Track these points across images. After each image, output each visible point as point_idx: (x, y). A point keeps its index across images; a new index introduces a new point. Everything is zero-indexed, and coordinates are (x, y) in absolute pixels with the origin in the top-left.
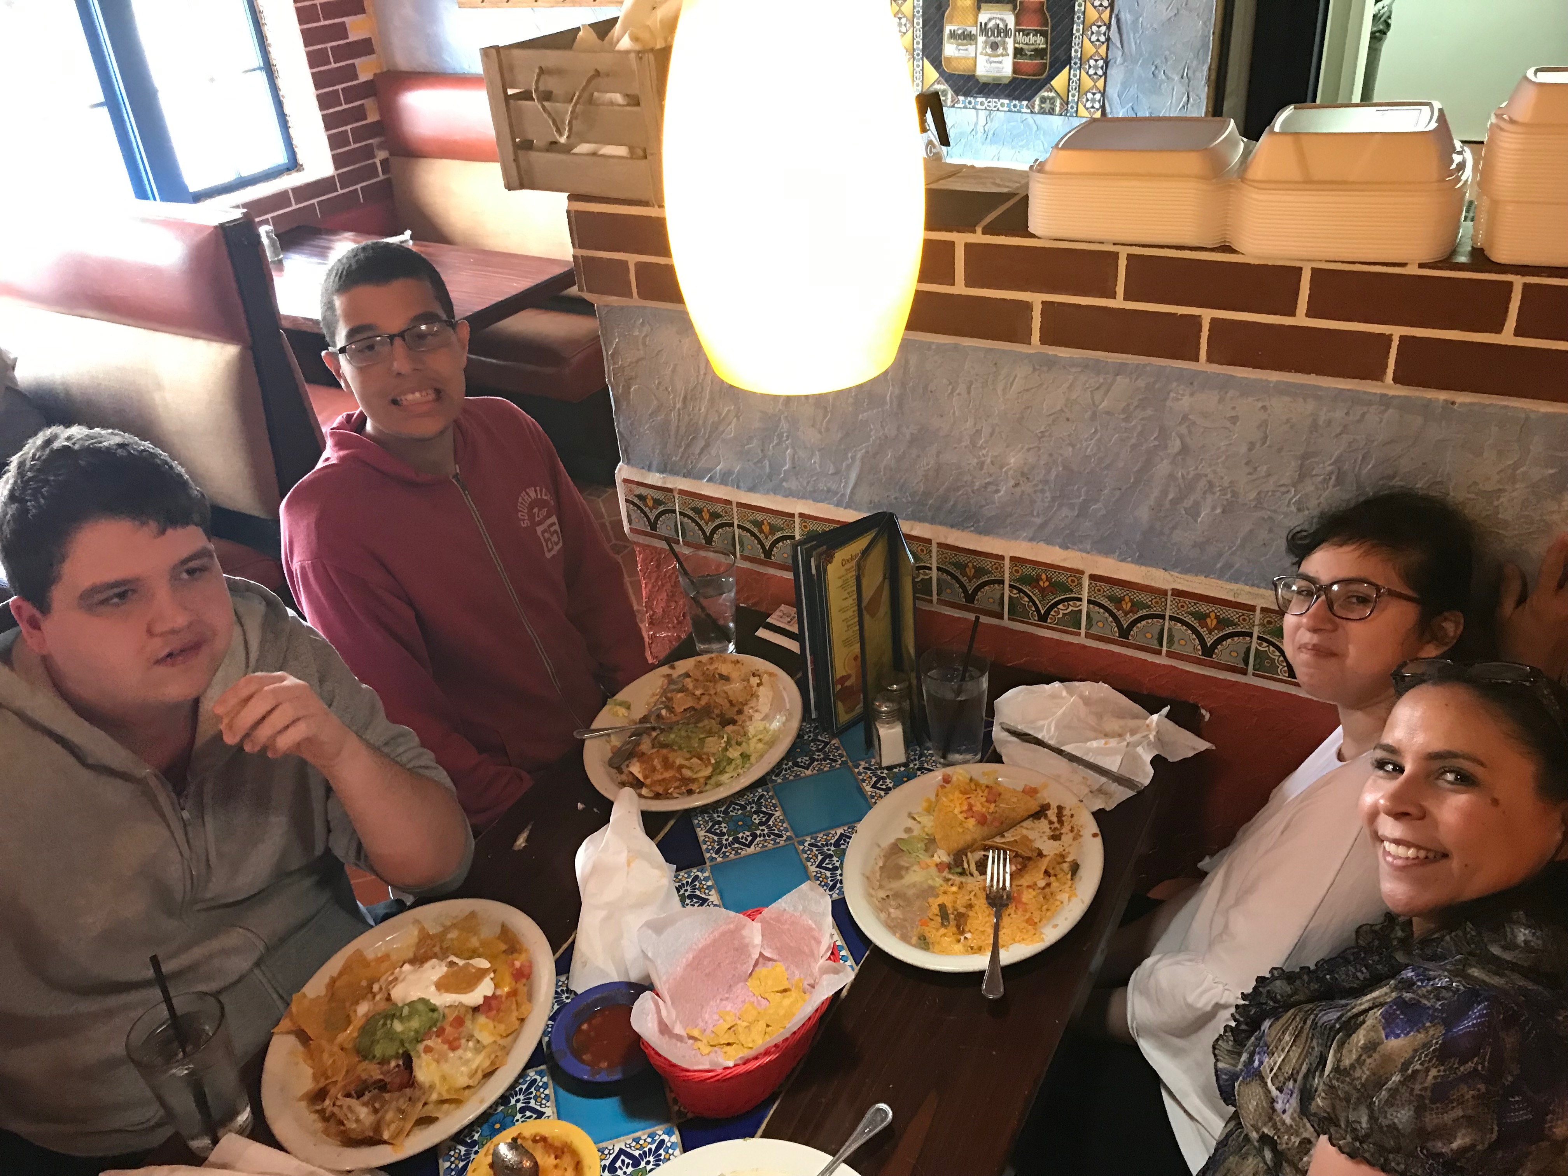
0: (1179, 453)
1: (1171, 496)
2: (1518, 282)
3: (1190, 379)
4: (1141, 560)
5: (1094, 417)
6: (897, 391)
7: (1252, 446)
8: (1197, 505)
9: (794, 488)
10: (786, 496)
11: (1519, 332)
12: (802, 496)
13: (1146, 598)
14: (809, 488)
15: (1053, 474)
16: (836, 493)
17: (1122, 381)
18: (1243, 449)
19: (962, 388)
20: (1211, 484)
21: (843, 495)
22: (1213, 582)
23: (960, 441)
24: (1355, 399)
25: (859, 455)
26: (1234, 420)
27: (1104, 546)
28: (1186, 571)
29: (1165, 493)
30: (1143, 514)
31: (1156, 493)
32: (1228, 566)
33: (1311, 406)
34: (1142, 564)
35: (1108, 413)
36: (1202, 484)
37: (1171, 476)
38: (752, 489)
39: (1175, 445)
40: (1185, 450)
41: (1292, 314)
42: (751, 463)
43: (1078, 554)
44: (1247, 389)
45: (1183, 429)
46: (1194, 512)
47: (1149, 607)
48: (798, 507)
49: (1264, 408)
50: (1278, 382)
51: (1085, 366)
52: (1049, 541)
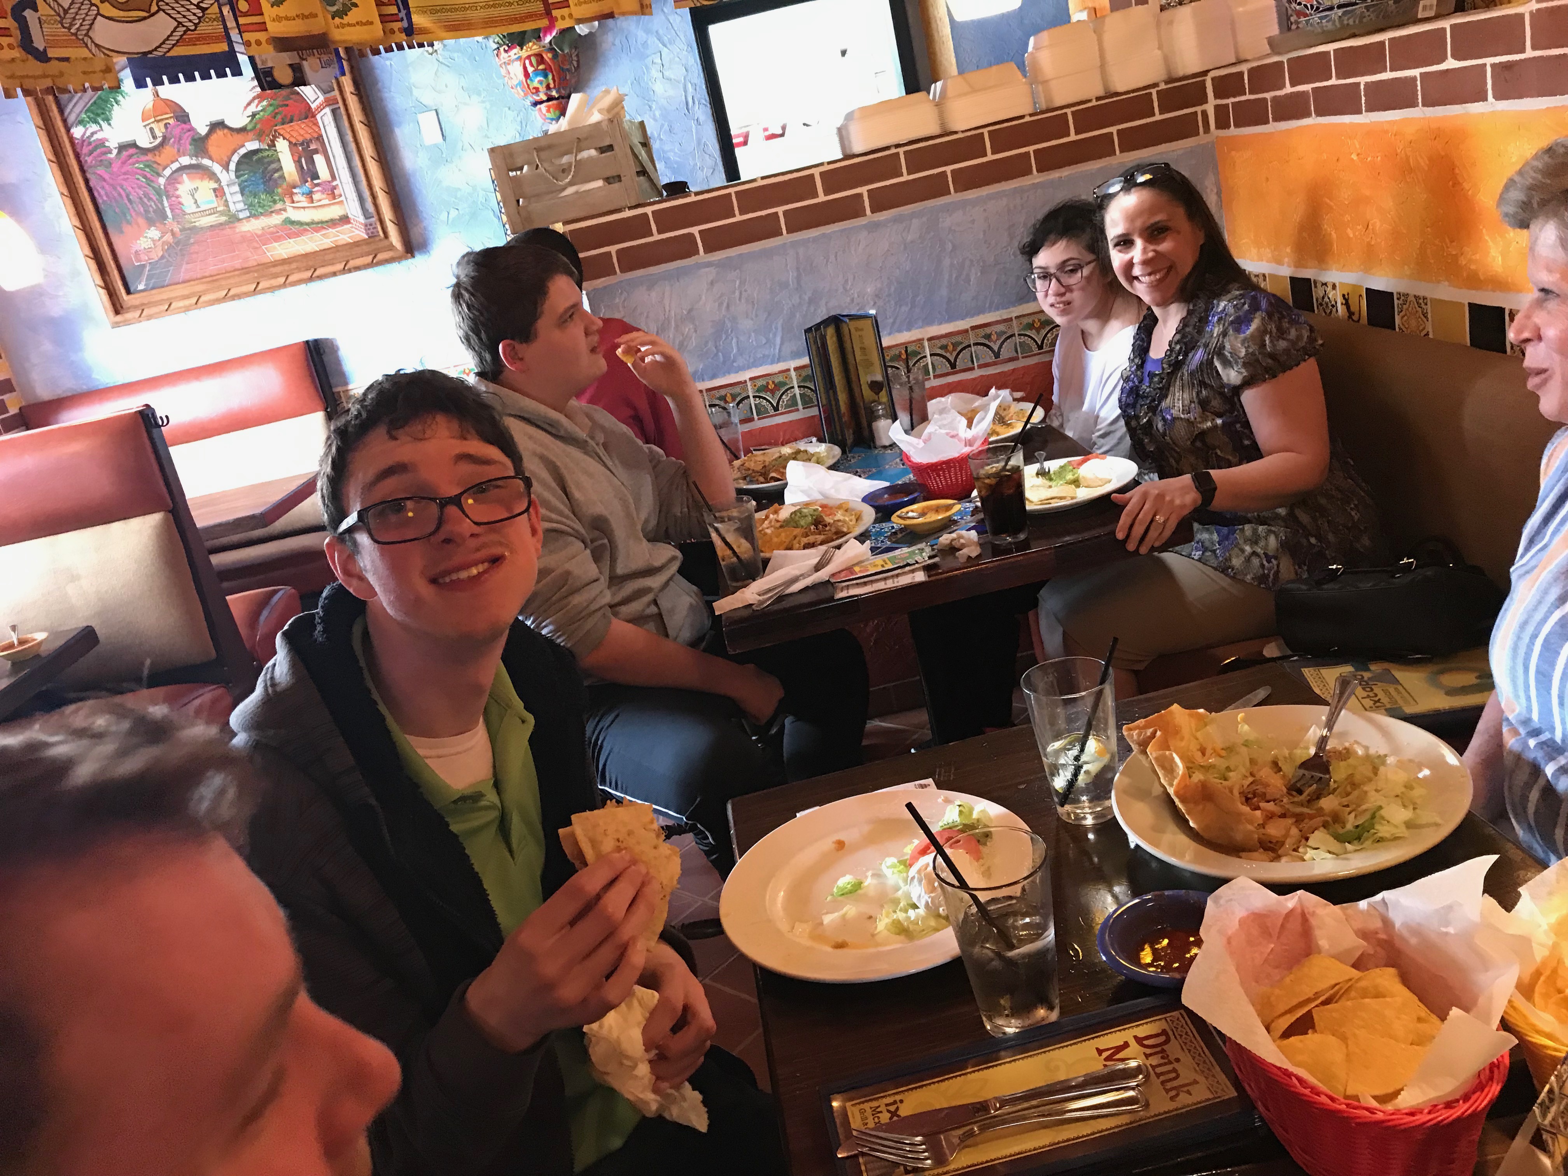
0: (952, 251)
1: (954, 276)
2: (1068, 111)
3: (949, 209)
4: (950, 319)
5: (905, 248)
6: (795, 274)
7: (984, 232)
8: (968, 275)
9: (741, 364)
10: (737, 372)
11: (1077, 133)
12: (748, 367)
13: (958, 338)
14: (752, 360)
15: (893, 289)
16: (769, 356)
17: (916, 222)
18: (981, 236)
19: (832, 258)
20: (972, 261)
21: (774, 355)
22: (987, 315)
23: (837, 290)
24: (1021, 191)
25: (779, 325)
26: (973, 222)
27: (928, 321)
28: (972, 316)
29: (951, 276)
30: (944, 292)
31: (946, 277)
32: (991, 304)
33: (1004, 201)
34: (951, 322)
35: (912, 242)
36: (967, 263)
37: (952, 265)
38: (714, 377)
39: (949, 246)
40: (955, 248)
41: (986, 155)
42: (710, 360)
43: (917, 331)
44: (974, 203)
45: (950, 237)
46: (968, 281)
47: (962, 343)
48: (746, 376)
49: (985, 210)
50: (987, 195)
51: (896, 220)
52: (899, 331)
